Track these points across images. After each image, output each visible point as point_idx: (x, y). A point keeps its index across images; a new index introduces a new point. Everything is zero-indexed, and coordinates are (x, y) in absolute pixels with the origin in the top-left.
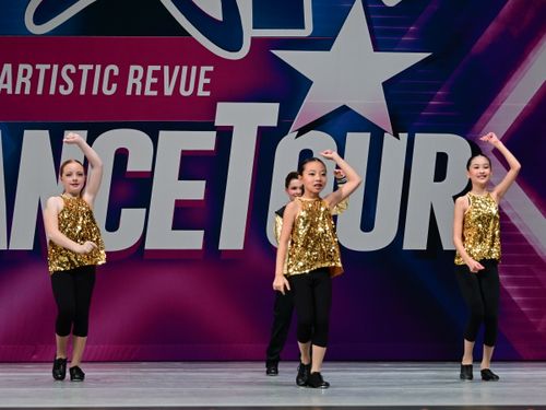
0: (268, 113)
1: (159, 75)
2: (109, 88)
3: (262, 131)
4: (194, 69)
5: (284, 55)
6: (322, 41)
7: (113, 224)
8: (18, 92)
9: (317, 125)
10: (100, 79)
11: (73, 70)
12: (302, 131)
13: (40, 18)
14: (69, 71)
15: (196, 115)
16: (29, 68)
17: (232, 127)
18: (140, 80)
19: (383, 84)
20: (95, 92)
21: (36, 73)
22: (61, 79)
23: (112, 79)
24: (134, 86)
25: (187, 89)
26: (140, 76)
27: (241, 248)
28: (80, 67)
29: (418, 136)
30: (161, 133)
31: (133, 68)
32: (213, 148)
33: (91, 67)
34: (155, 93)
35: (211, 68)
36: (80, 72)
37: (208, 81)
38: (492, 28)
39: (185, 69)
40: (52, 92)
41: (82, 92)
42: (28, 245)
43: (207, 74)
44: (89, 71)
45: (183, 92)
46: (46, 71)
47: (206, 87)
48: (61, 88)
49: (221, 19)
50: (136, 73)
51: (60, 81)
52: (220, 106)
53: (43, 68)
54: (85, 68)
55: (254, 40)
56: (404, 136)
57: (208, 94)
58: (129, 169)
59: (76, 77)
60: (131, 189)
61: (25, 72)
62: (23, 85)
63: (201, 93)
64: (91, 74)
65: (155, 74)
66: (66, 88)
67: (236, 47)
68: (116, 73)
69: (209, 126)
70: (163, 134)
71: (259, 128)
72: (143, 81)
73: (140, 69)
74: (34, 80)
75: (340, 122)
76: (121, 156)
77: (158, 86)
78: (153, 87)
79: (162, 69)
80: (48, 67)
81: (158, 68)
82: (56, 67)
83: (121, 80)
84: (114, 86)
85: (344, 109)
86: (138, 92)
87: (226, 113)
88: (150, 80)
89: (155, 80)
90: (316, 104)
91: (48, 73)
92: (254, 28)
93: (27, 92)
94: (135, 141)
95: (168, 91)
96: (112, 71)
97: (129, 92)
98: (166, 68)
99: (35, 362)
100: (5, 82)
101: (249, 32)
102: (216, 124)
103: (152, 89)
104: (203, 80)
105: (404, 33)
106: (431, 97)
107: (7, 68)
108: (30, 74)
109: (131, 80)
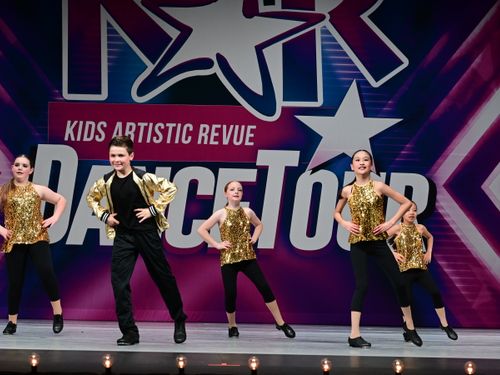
0: (292, 158)
1: (219, 131)
2: (186, 139)
3: (288, 169)
4: (243, 127)
5: (302, 118)
6: (329, 110)
7: (187, 230)
9: (325, 166)
10: (180, 133)
11: (163, 127)
12: (315, 170)
13: (142, 92)
14: (159, 128)
15: (243, 158)
16: (133, 125)
17: (267, 167)
18: (207, 134)
19: (370, 139)
20: (177, 142)
21: (138, 128)
22: (154, 133)
23: (189, 133)
24: (203, 138)
25: (238, 140)
26: (207, 131)
27: (272, 247)
28: (168, 125)
29: (393, 174)
30: (221, 170)
31: (202, 126)
32: (255, 180)
33: (174, 125)
34: (217, 143)
35: (254, 127)
36: (167, 129)
37: (252, 135)
38: (444, 103)
39: (237, 127)
40: (148, 141)
41: (168, 141)
43: (252, 131)
45: (235, 143)
47: (251, 140)
48: (155, 138)
49: (261, 93)
50: (204, 129)
52: (260, 152)
53: (142, 125)
54: (171, 126)
56: (383, 175)
57: (252, 144)
58: (198, 193)
59: (165, 132)
60: (199, 206)
61: (131, 127)
63: (247, 143)
64: (175, 129)
65: (217, 130)
66: (158, 139)
67: (272, 115)
68: (191, 129)
69: (252, 166)
70: (222, 171)
71: (287, 168)
72: (209, 135)
73: (207, 127)
74: (137, 133)
75: (340, 164)
76: (194, 185)
77: (219, 139)
78: (216, 139)
79: (222, 127)
80: (146, 124)
81: (219, 126)
82: (151, 124)
83: (194, 134)
84: (190, 138)
85: (343, 155)
86: (205, 142)
87: (264, 157)
88: (214, 134)
89: (217, 134)
90: (324, 152)
91: (146, 128)
92: (284, 100)
94: (203, 175)
95: (226, 142)
96: (188, 128)
97: (199, 142)
98: (225, 127)
100: (117, 133)
101: (281, 103)
102: (258, 164)
103: (215, 140)
104: (249, 135)
105: (384, 106)
106: (402, 149)
107: (119, 125)
108: (134, 129)
109: (201, 134)
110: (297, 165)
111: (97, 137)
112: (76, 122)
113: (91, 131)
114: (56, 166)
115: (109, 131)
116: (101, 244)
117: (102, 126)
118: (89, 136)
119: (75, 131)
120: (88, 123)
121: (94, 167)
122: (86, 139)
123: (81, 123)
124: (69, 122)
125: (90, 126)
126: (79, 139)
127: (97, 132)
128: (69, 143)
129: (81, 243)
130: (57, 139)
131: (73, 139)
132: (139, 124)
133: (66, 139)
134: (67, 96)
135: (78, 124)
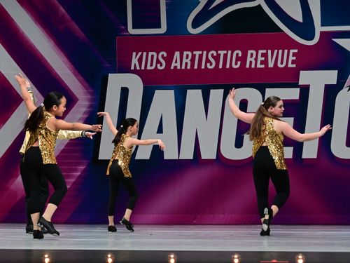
0: (331, 77)
1: (265, 55)
2: (236, 64)
3: (328, 87)
4: (286, 51)
5: (338, 41)
7: (239, 143)
8: (183, 67)
10: (231, 59)
11: (215, 54)
14: (212, 55)
15: (288, 78)
16: (190, 53)
17: (309, 85)
18: (254, 59)
20: (228, 66)
21: (194, 56)
22: (208, 60)
23: (238, 59)
24: (251, 62)
25: (282, 63)
26: (254, 56)
27: (315, 156)
28: (219, 52)
30: (267, 89)
31: (250, 52)
32: (298, 98)
33: (225, 52)
34: (263, 66)
35: (296, 51)
36: (219, 55)
37: (294, 58)
39: (280, 51)
40: (203, 67)
41: (221, 67)
42: (191, 157)
43: (294, 54)
44: (224, 54)
45: (280, 66)
46: (200, 55)
47: (293, 62)
48: (208, 64)
49: (301, 21)
50: (252, 55)
51: (208, 61)
53: (197, 53)
54: (222, 53)
55: (321, 33)
57: (294, 66)
58: (248, 111)
59: (217, 58)
61: (187, 56)
62: (186, 63)
63: (290, 65)
64: (225, 56)
65: (263, 55)
66: (211, 65)
67: (312, 40)
68: (240, 55)
69: (295, 85)
71: (326, 85)
72: (256, 59)
73: (254, 52)
74: (193, 61)
77: (265, 62)
78: (262, 63)
79: (267, 52)
80: (200, 52)
81: (265, 51)
82: (205, 53)
83: (243, 59)
84: (239, 63)
86: (253, 66)
87: (305, 77)
88: (260, 59)
89: (263, 59)
91: (201, 56)
92: (322, 26)
93: (189, 67)
95: (271, 65)
96: (237, 54)
97: (248, 66)
98: (270, 52)
99: (195, 224)
100: (176, 62)
101: (319, 28)
102: (300, 84)
103: (261, 64)
104: (292, 58)
107: (177, 54)
108: (190, 57)
109: (249, 59)
110: (335, 82)
111: (159, 65)
112: (140, 53)
113: (154, 60)
114: (125, 92)
115: (169, 60)
116: (165, 158)
117: (162, 56)
118: (151, 65)
119: (140, 61)
120: (150, 54)
121: (156, 91)
122: (149, 68)
123: (145, 54)
124: (134, 54)
125: (153, 56)
126: (143, 68)
127: (158, 61)
128: (135, 72)
129: (148, 158)
130: (125, 69)
131: (138, 68)
132: (195, 53)
133: (132, 68)
134: (132, 31)
135: (142, 55)
